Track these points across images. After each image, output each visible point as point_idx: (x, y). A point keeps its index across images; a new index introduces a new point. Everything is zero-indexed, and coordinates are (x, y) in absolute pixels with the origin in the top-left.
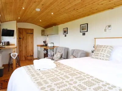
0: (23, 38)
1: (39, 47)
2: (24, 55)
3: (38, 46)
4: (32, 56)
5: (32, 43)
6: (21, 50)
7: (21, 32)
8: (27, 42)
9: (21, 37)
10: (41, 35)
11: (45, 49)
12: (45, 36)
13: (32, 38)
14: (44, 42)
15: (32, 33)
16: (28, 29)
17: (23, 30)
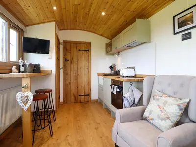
0: (72, 59)
1: (102, 78)
2: (72, 92)
3: (99, 75)
4: (89, 95)
5: (89, 69)
6: (67, 83)
7: (68, 48)
8: (79, 68)
9: (69, 58)
10: (105, 53)
11: (114, 83)
12: (113, 55)
13: (89, 60)
14: (111, 67)
15: (88, 51)
16: (81, 43)
17: (72, 44)
